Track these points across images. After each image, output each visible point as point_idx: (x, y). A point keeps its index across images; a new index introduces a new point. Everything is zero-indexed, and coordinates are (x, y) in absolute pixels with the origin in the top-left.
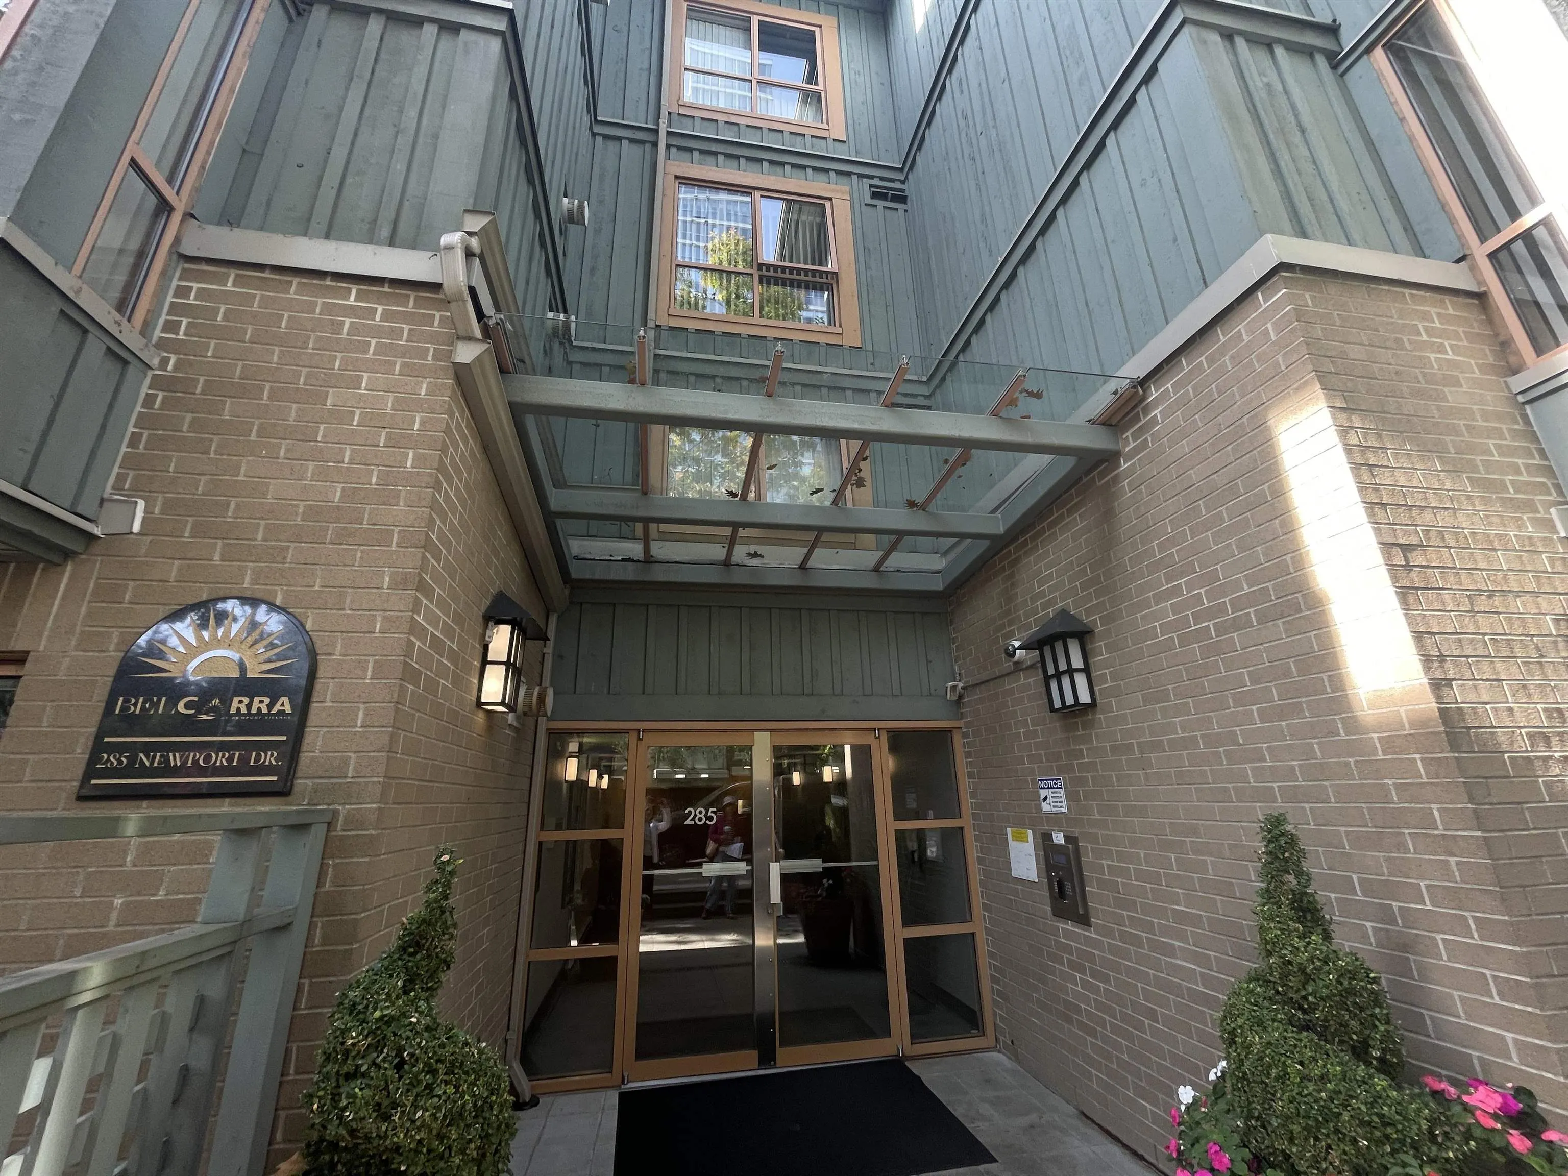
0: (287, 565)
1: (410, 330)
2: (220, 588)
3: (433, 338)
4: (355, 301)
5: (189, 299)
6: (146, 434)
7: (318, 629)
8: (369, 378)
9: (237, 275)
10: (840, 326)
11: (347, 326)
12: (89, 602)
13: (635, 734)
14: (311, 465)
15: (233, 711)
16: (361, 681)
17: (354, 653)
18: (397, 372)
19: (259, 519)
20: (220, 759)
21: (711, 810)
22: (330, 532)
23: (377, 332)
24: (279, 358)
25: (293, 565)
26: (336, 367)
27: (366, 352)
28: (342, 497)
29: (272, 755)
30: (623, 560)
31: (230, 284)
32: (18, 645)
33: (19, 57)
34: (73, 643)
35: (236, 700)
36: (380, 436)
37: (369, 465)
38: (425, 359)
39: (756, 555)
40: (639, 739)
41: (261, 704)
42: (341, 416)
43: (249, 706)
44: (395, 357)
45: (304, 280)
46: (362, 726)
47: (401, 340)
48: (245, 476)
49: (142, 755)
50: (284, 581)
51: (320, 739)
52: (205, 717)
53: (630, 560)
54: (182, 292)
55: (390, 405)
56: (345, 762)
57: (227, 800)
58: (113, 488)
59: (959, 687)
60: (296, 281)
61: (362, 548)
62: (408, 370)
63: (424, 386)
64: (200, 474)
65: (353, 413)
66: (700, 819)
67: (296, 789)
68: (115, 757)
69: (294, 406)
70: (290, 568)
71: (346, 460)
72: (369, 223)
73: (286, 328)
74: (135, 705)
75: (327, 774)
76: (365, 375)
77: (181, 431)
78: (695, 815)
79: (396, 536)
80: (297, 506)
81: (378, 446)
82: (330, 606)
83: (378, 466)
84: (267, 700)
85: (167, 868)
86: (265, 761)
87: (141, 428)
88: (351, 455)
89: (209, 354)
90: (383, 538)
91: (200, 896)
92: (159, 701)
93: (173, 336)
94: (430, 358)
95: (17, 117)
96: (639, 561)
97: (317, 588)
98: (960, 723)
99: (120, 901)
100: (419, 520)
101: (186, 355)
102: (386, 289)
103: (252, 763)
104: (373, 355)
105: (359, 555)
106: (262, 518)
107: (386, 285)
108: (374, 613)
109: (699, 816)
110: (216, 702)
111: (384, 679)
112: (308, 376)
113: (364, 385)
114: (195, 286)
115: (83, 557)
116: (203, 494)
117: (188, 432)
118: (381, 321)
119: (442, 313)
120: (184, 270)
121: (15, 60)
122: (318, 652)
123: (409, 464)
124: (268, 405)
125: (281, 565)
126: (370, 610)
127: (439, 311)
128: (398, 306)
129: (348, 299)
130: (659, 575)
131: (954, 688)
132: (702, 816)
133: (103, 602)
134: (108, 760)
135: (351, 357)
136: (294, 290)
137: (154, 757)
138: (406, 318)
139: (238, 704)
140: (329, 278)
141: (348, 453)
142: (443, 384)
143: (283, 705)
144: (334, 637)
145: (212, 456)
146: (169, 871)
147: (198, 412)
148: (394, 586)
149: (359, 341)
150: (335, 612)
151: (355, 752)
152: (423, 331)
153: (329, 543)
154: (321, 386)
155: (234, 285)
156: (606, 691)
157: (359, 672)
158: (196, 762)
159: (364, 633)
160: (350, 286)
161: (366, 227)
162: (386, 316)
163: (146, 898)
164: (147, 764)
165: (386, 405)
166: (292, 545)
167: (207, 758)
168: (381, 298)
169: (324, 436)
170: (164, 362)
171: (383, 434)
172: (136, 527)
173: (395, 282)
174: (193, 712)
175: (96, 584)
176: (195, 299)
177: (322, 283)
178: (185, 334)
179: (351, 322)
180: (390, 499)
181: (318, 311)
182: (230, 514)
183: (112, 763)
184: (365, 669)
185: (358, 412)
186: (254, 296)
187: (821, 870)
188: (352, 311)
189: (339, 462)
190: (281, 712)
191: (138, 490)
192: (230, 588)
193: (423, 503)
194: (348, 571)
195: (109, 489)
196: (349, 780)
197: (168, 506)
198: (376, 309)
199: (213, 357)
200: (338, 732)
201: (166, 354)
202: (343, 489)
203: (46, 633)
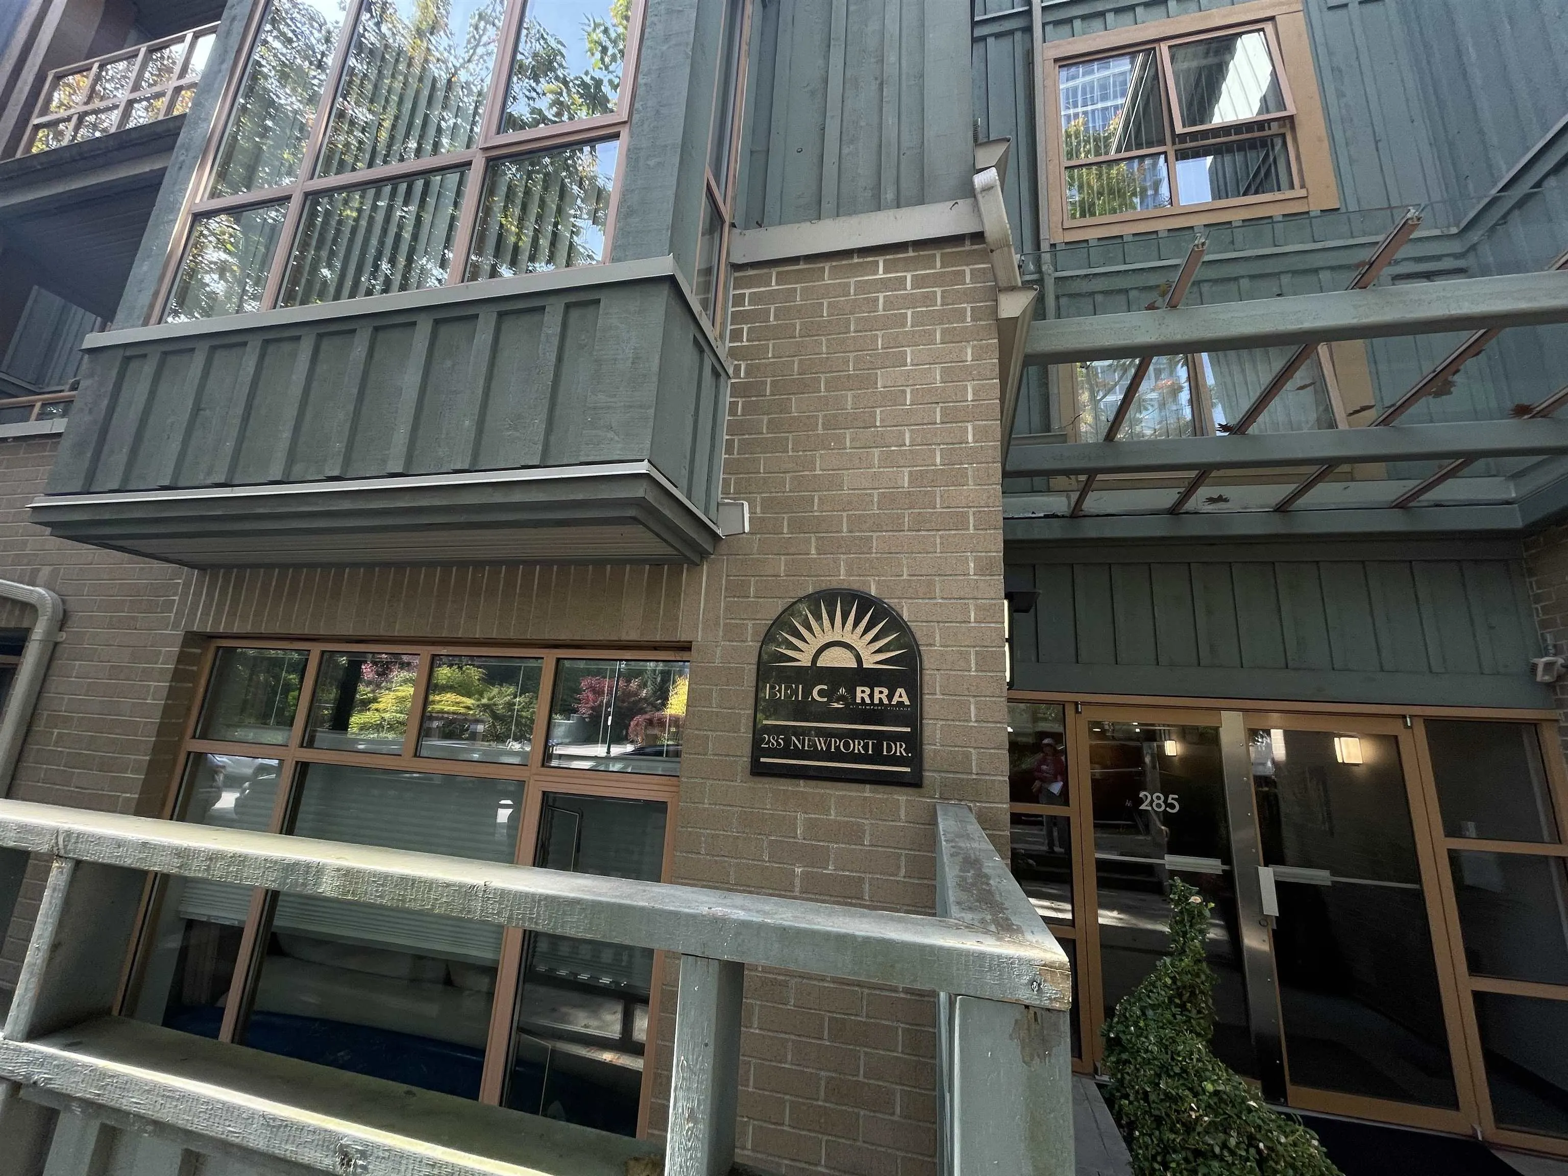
0: (874, 555)
1: (943, 292)
2: (822, 581)
3: (968, 295)
4: (884, 273)
5: (744, 306)
6: (736, 438)
7: (914, 619)
8: (912, 352)
9: (778, 273)
10: (1303, 186)
11: (881, 301)
12: (726, 597)
13: (1073, 706)
14: (876, 452)
15: (858, 700)
16: (966, 673)
17: (954, 643)
18: (938, 341)
19: (840, 511)
20: (857, 747)
21: (1171, 796)
22: (906, 519)
23: (912, 301)
24: (827, 347)
25: (879, 555)
26: (880, 347)
27: (904, 325)
28: (910, 482)
29: (901, 746)
30: (1046, 516)
31: (773, 283)
32: (683, 636)
33: (641, 108)
34: (721, 634)
35: (859, 689)
36: (935, 412)
37: (930, 444)
38: (964, 321)
39: (1220, 499)
40: (1077, 712)
41: (881, 694)
42: (896, 398)
43: (871, 696)
44: (934, 324)
45: (834, 264)
46: (976, 721)
47: (936, 305)
48: (821, 470)
49: (793, 738)
50: (874, 571)
51: (939, 732)
52: (836, 705)
53: (1054, 516)
54: (739, 300)
55: (938, 378)
56: (967, 756)
57: (868, 786)
58: (722, 493)
59: (1559, 663)
60: (827, 266)
61: (940, 533)
62: (950, 337)
63: (969, 351)
64: (784, 472)
65: (904, 392)
66: (1159, 806)
67: (926, 782)
68: (773, 738)
69: (850, 393)
70: (877, 558)
71: (907, 443)
72: (872, 189)
73: (828, 316)
74: (780, 691)
75: (952, 768)
76: (908, 350)
77: (762, 433)
78: (1152, 801)
79: (971, 518)
80: (871, 495)
81: (935, 423)
82: (921, 595)
83: (939, 444)
84: (886, 691)
85: (831, 845)
86: (896, 752)
87: (732, 435)
88: (911, 437)
89: (770, 356)
90: (960, 522)
91: (863, 875)
92: (797, 688)
93: (739, 344)
94: (969, 319)
95: (652, 163)
96: (1063, 516)
97: (905, 577)
98: (1558, 714)
99: (800, 870)
100: (991, 500)
101: (751, 360)
102: (911, 254)
103: (885, 753)
104: (912, 327)
105: (938, 541)
106: (844, 511)
107: (910, 249)
108: (967, 601)
109: (1156, 801)
110: (842, 691)
111: (990, 672)
112: (857, 360)
113: (909, 360)
114: (747, 291)
115: (713, 556)
116: (790, 491)
117: (768, 433)
118: (912, 289)
119: (971, 267)
120: (735, 279)
121: (639, 112)
122: (919, 643)
123: (970, 439)
124: (826, 396)
125: (868, 556)
126: (961, 599)
127: (967, 265)
128: (925, 269)
129: (876, 272)
130: (1090, 530)
131: (1549, 666)
132: (1161, 802)
133: (734, 596)
134: (769, 741)
135: (891, 333)
136: (828, 276)
137: (804, 740)
138: (938, 280)
139: (862, 693)
140: (855, 256)
141: (907, 436)
142: (988, 345)
143: (900, 696)
144: (932, 627)
145: (790, 454)
146: (833, 848)
147: (771, 413)
148: (980, 571)
149: (895, 315)
150: (927, 601)
151: (975, 748)
152: (957, 291)
153: (908, 530)
154: (868, 369)
155: (777, 284)
156: (1034, 658)
157: (962, 663)
158: (837, 748)
159: (960, 622)
160: (876, 259)
161: (869, 194)
162: (918, 282)
163: (820, 870)
164: (800, 747)
165: (935, 379)
166: (875, 535)
167: (847, 746)
168: (908, 265)
169: (882, 420)
170: (737, 369)
171: (938, 410)
172: (747, 529)
173: (919, 244)
174: (825, 699)
175: (727, 581)
176: (749, 305)
177: (850, 262)
178: (747, 341)
179: (884, 297)
180: (959, 479)
181: (852, 291)
182: (816, 508)
183: (773, 744)
184: (968, 662)
185: (908, 390)
186: (795, 289)
187: (1329, 884)
188: (884, 284)
189: (901, 446)
190: (900, 704)
191: (743, 491)
192: (830, 581)
193: (993, 480)
194: (931, 558)
195: (720, 496)
196: (974, 777)
197: (768, 505)
198: (906, 277)
199: (774, 357)
200: (955, 726)
201: (736, 362)
202: (910, 473)
203: (700, 626)
